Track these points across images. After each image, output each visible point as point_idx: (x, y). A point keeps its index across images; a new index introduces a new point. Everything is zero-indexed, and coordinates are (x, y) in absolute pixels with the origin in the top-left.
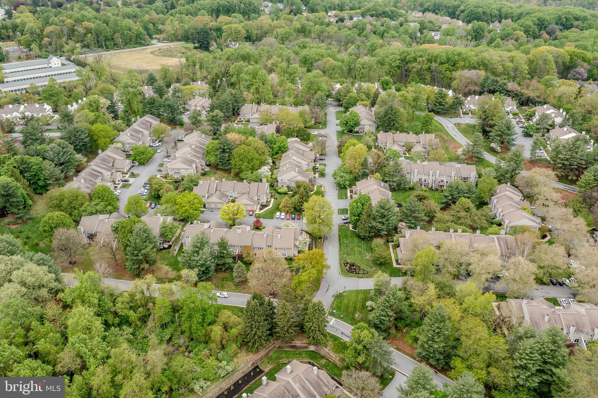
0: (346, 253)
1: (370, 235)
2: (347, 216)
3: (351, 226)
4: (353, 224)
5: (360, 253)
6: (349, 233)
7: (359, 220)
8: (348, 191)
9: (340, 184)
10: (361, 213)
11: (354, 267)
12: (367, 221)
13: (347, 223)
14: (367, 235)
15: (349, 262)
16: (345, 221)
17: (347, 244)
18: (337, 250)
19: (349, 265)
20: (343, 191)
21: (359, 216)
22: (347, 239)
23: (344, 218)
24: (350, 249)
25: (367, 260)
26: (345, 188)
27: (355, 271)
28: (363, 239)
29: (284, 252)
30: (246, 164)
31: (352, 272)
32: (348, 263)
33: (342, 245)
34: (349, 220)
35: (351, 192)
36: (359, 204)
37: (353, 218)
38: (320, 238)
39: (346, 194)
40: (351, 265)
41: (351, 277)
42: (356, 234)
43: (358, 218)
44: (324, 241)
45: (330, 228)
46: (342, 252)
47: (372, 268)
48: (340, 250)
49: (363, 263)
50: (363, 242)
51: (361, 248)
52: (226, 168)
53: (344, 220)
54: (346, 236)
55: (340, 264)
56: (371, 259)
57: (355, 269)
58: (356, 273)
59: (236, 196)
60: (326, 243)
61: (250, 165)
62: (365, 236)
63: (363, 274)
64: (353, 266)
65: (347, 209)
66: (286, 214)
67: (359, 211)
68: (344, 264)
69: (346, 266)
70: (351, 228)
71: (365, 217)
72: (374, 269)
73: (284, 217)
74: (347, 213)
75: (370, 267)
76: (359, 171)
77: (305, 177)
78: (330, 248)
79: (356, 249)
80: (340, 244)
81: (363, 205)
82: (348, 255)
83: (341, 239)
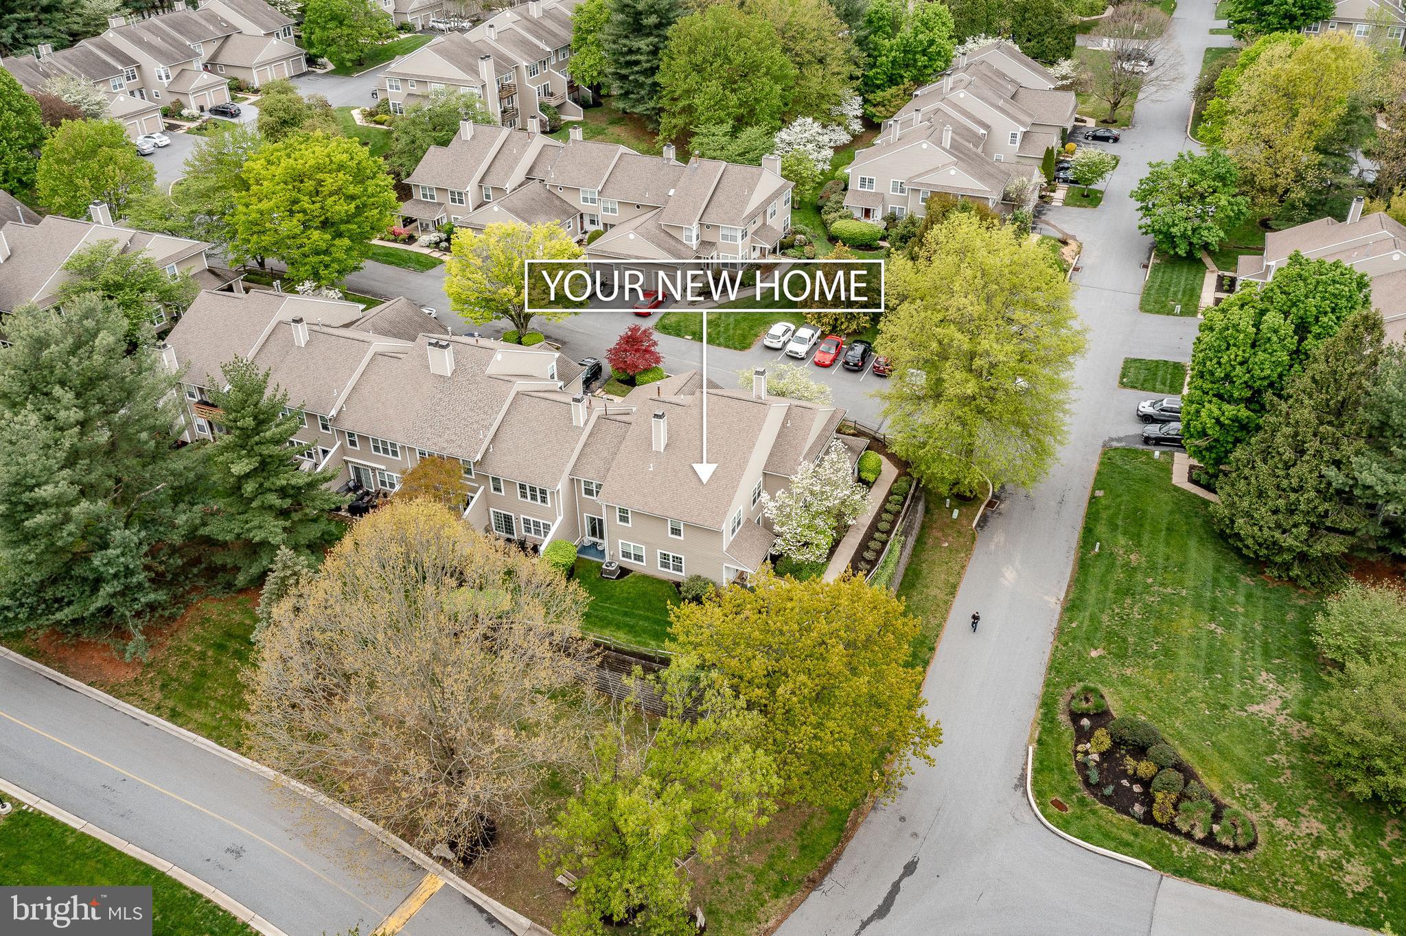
0: (1110, 636)
1: (1317, 549)
2: (1170, 401)
3: (1181, 464)
4: (1198, 453)
5: (1213, 662)
6: (1159, 507)
7: (1245, 428)
8: (1210, 280)
9: (1170, 238)
10: (1275, 384)
11: (1145, 768)
12: (1312, 445)
13: (1158, 441)
14: (1288, 541)
15: (1115, 705)
16: (1153, 430)
17: (1131, 570)
18: (1053, 598)
19: (1103, 740)
20: (1182, 277)
21: (1254, 400)
22: (1137, 539)
23: (1146, 408)
24: (1148, 610)
25: (1257, 731)
26: (1192, 261)
27: (1148, 800)
28: (1256, 563)
29: (678, 546)
30: (714, 86)
31: (1120, 803)
32: (1101, 716)
33: (1097, 570)
34: (1174, 428)
35: (1226, 285)
36: (1273, 318)
37: (1213, 407)
38: (965, 500)
39: (1193, 294)
40: (1118, 742)
41: (1107, 838)
42: (1209, 520)
43: (1244, 413)
44: (984, 520)
45: (1041, 451)
46: (1081, 621)
47: (1293, 816)
48: (1072, 606)
49: (1224, 753)
50: (1245, 581)
51: (1229, 626)
52: (640, 109)
53: (1147, 419)
54: (1136, 524)
55: (1047, 704)
56: (1297, 729)
57: (1146, 783)
58: (1148, 819)
59: (609, 217)
60: (994, 542)
61: (733, 99)
62: (1275, 546)
63: (1209, 841)
64: (1140, 751)
65: (1178, 368)
66: (823, 336)
67: (1265, 364)
68: (1075, 717)
69: (1083, 735)
70: (1180, 477)
71: (1306, 414)
72: (1312, 825)
73: (801, 349)
74: (1175, 389)
75: (1272, 793)
76: (1299, 177)
77: (983, 176)
78: (1010, 575)
79: (1186, 623)
80: (1083, 566)
81: (1302, 329)
82: (1121, 656)
83: (1101, 529)
